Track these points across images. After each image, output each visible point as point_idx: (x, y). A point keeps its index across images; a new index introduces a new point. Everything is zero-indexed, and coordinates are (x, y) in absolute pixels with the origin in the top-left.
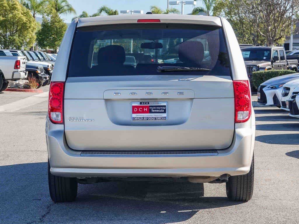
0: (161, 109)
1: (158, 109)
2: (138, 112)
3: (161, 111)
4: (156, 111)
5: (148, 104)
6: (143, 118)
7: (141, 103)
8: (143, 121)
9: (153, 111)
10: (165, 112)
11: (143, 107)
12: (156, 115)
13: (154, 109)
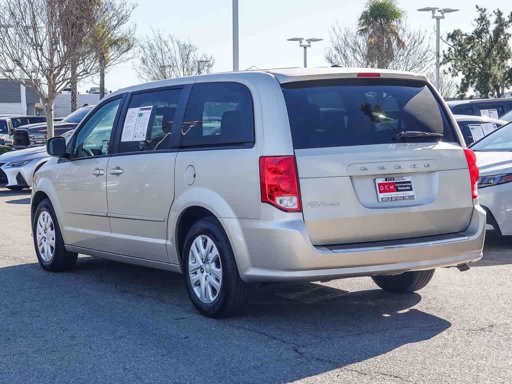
0: (407, 186)
1: (404, 186)
2: (385, 191)
3: (407, 188)
4: (402, 188)
5: (394, 180)
6: (392, 198)
7: (386, 180)
8: (393, 202)
9: (399, 188)
10: (411, 190)
11: (389, 184)
12: (404, 194)
13: (400, 187)
